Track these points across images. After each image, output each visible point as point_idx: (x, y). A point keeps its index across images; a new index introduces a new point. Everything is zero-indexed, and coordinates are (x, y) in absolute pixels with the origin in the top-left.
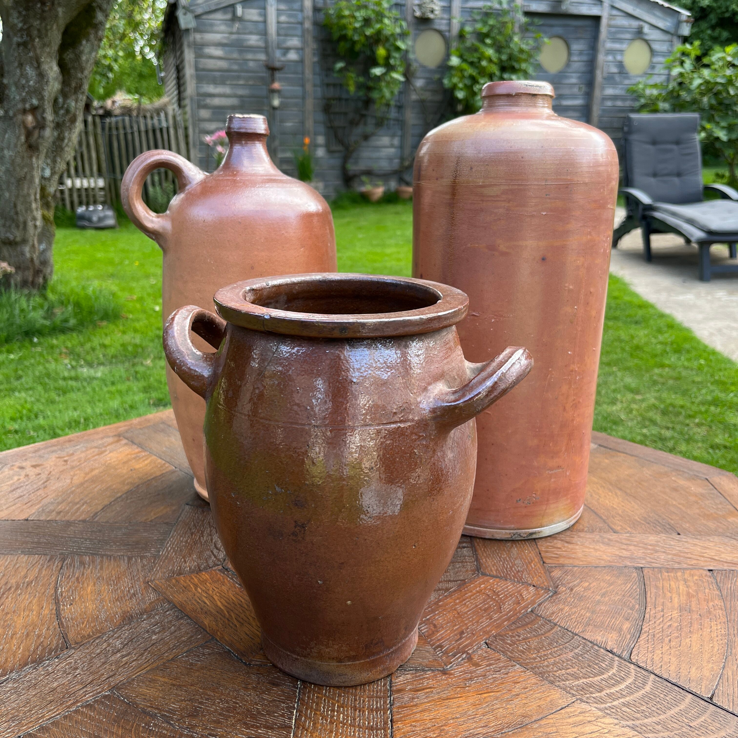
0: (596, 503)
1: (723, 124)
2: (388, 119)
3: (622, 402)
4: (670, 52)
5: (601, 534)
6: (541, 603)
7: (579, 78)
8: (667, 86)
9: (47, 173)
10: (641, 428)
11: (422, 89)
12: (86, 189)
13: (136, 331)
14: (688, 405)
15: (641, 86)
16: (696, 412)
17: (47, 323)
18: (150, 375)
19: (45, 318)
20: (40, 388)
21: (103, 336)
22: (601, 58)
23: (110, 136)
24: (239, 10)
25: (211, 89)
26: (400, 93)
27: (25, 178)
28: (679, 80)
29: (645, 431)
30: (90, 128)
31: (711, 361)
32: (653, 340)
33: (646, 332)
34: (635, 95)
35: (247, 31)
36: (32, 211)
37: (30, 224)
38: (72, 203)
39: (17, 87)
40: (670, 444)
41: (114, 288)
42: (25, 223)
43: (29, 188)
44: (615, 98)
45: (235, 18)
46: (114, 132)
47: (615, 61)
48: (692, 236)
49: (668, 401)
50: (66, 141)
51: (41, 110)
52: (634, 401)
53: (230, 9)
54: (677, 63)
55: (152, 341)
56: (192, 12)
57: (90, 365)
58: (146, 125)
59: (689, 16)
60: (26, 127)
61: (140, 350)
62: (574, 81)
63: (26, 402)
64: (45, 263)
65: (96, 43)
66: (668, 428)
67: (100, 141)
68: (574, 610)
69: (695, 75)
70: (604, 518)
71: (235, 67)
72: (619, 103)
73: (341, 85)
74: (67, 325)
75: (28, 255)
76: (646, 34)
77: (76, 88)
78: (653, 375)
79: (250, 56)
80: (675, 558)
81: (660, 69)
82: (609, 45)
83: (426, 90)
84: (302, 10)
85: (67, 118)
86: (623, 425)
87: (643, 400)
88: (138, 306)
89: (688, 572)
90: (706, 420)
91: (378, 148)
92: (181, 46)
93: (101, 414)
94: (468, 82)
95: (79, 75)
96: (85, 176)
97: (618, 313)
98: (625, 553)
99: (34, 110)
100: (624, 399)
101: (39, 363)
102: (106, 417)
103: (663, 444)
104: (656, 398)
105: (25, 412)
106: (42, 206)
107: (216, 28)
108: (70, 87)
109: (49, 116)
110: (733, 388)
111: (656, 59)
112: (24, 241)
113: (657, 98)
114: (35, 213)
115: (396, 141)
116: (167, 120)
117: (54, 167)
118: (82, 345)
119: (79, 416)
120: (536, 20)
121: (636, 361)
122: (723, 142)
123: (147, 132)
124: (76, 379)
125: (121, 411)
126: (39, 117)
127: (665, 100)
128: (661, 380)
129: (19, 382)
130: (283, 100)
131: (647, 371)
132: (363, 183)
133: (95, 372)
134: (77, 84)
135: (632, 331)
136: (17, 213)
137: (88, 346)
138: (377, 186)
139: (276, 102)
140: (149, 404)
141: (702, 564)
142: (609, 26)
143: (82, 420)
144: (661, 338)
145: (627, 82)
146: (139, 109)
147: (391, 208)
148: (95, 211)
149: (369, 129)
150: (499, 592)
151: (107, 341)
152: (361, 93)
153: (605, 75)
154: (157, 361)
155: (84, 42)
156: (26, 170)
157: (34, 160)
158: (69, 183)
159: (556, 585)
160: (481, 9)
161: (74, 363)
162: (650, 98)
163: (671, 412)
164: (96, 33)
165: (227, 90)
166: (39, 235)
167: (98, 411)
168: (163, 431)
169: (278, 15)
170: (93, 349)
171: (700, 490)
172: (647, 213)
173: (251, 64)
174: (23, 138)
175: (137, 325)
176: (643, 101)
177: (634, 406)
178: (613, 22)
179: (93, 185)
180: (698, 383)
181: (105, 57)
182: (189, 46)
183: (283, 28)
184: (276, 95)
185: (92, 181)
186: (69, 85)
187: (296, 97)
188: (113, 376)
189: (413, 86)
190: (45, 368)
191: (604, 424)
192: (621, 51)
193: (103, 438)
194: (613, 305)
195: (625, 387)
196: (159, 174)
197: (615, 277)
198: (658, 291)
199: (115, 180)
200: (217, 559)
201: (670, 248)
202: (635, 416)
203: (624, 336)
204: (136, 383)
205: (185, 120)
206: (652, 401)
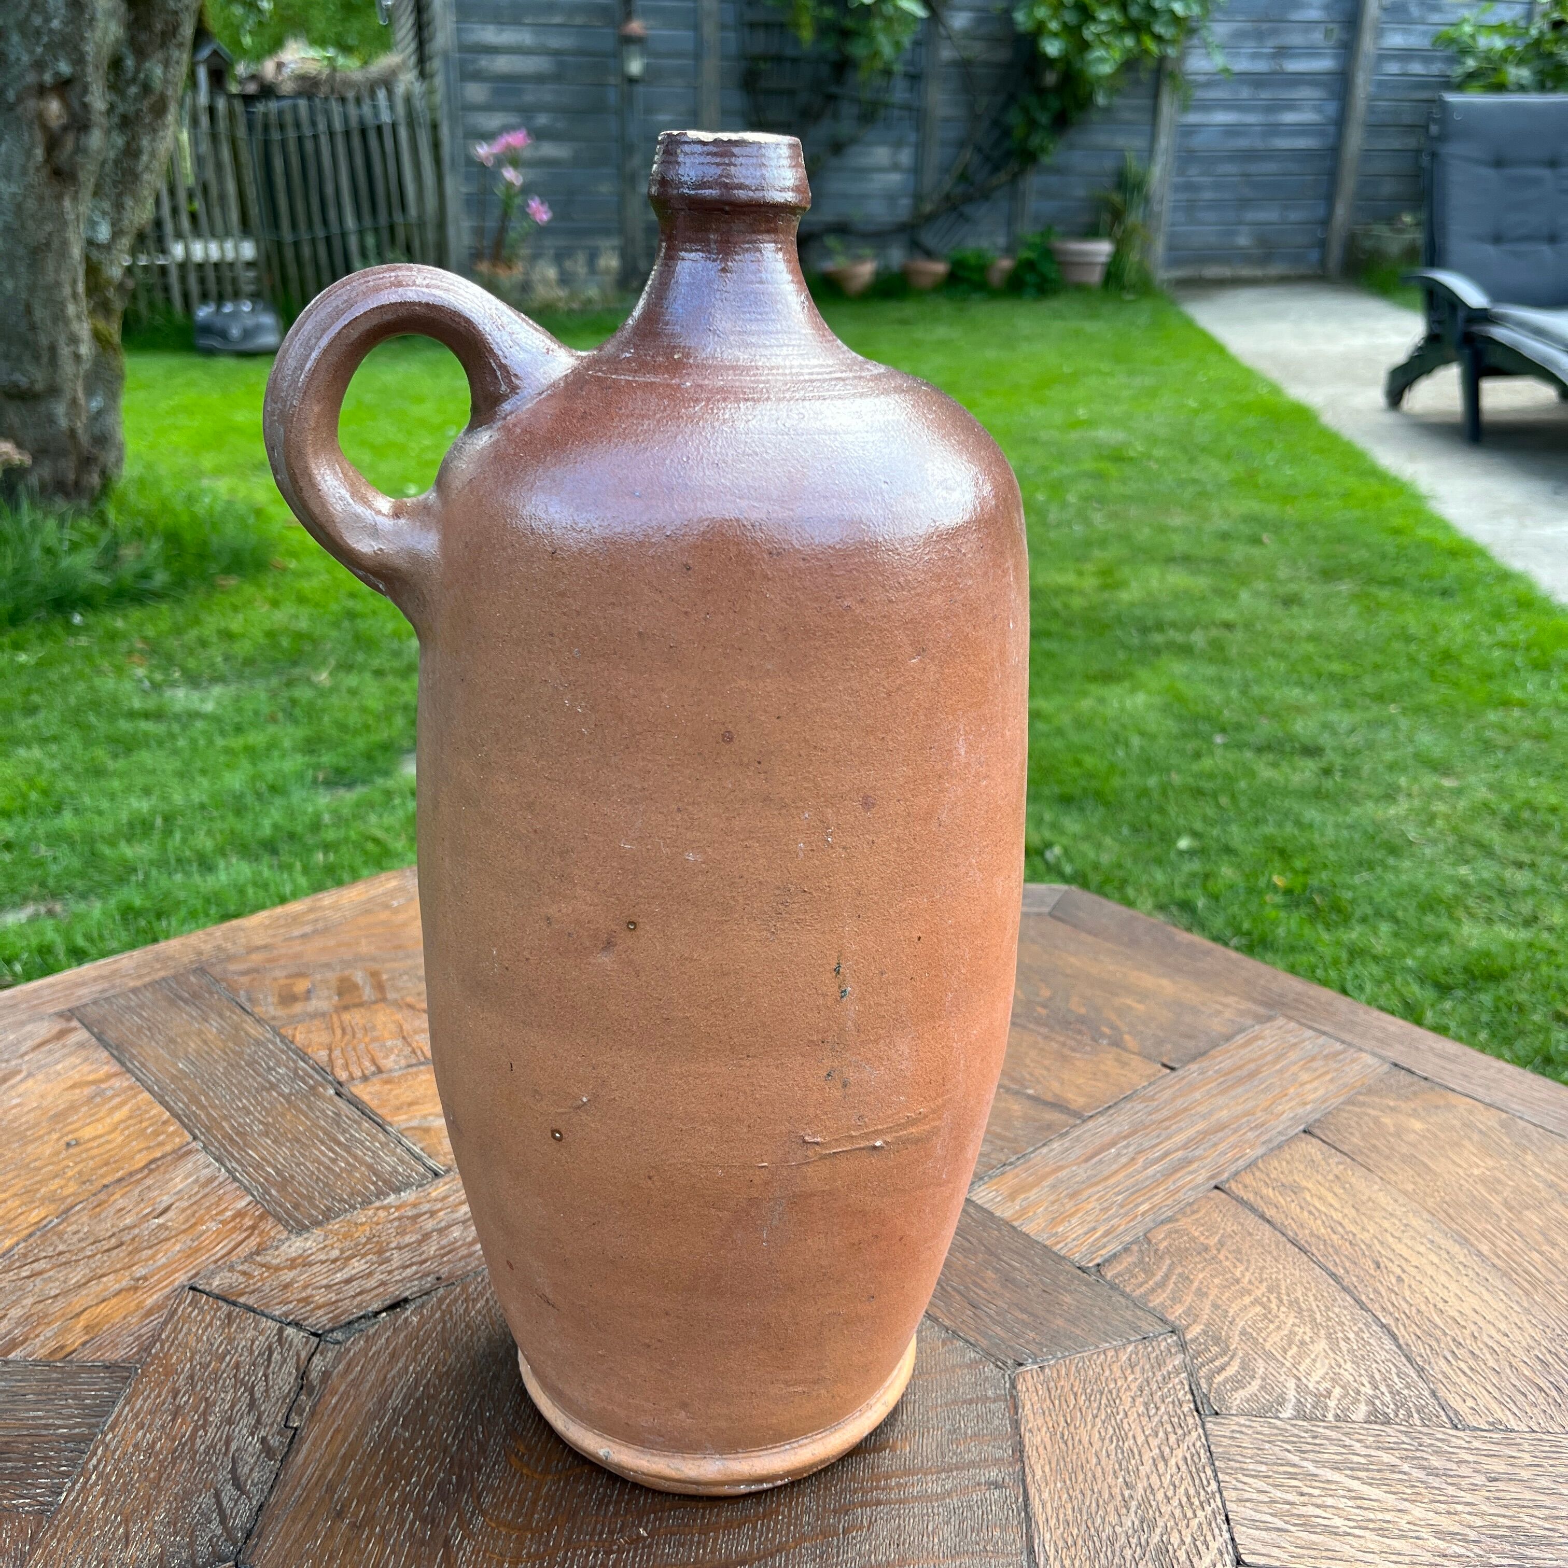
2: (887, 106)
3: (1409, 795)
7: (1327, 7)
8: (1527, 29)
9: (104, 233)
10: (1454, 865)
11: (967, 34)
12: (216, 265)
13: (301, 599)
15: (1467, 29)
17: (103, 579)
18: (323, 710)
19: (100, 569)
20: (74, 738)
21: (229, 611)
23: (267, 144)
25: (489, 35)
26: (917, 43)
27: (48, 244)
28: (1555, 15)
29: (1463, 871)
30: (222, 125)
32: (1485, 638)
33: (1468, 618)
34: (1453, 48)
36: (67, 322)
37: (65, 351)
38: (186, 296)
39: (23, 35)
40: (1526, 907)
42: (53, 349)
43: (57, 271)
44: (1405, 55)
46: (276, 136)
49: (1521, 795)
50: (145, 158)
51: (78, 88)
52: (1437, 793)
55: (336, 625)
57: (193, 680)
58: (346, 118)
60: (45, 127)
61: (308, 648)
62: (1314, 14)
63: (40, 768)
64: (103, 440)
66: (1520, 865)
67: (245, 154)
72: (1417, 68)
73: (782, 26)
74: (147, 585)
75: (63, 423)
77: (163, 33)
78: (1483, 728)
83: (975, 38)
85: (145, 105)
86: (1413, 855)
87: (1459, 792)
91: (863, 172)
93: (203, 807)
94: (1070, 17)
96: (214, 235)
97: (1401, 569)
99: (63, 86)
100: (1415, 789)
101: (80, 676)
102: (215, 814)
103: (1508, 906)
104: (1491, 787)
105: (34, 796)
106: (92, 313)
108: (151, 31)
109: (98, 100)
112: (53, 391)
113: (1503, 58)
114: (75, 326)
115: (905, 157)
116: (392, 107)
117: (120, 220)
118: (179, 633)
119: (153, 812)
121: (1444, 690)
123: (347, 134)
124: (157, 715)
125: (249, 799)
126: (76, 104)
127: (1521, 61)
128: (1503, 740)
129: (30, 721)
130: (652, 61)
131: (1470, 716)
132: (828, 253)
133: (202, 700)
134: (166, 23)
135: (1434, 616)
136: (33, 328)
137: (192, 635)
138: (860, 259)
139: (635, 67)
140: (315, 781)
143: (159, 822)
144: (1502, 633)
145: (1436, 18)
146: (331, 80)
147: (893, 310)
148: (235, 315)
149: (846, 128)
151: (236, 624)
152: (828, 46)
154: (341, 675)
156: (49, 227)
157: (67, 203)
158: (178, 250)
161: (158, 677)
162: (1488, 56)
163: (1527, 823)
165: (524, 37)
166: (86, 377)
167: (197, 797)
170: (204, 643)
172: (1476, 328)
174: (39, 153)
175: (306, 585)
176: (1471, 63)
177: (1440, 807)
179: (230, 255)
184: (634, 48)
185: (229, 245)
186: (148, 27)
187: (680, 55)
188: (240, 710)
189: (944, 26)
190: (92, 688)
191: (1367, 854)
193: (23, 1024)
194: (1391, 550)
195: (1417, 756)
196: (376, 230)
197: (1395, 480)
198: (1496, 515)
199: (279, 245)
200: (225, 1528)
201: (1523, 410)
202: (1441, 832)
203: (1415, 626)
204: (291, 729)
205: (432, 109)
206: (1483, 793)
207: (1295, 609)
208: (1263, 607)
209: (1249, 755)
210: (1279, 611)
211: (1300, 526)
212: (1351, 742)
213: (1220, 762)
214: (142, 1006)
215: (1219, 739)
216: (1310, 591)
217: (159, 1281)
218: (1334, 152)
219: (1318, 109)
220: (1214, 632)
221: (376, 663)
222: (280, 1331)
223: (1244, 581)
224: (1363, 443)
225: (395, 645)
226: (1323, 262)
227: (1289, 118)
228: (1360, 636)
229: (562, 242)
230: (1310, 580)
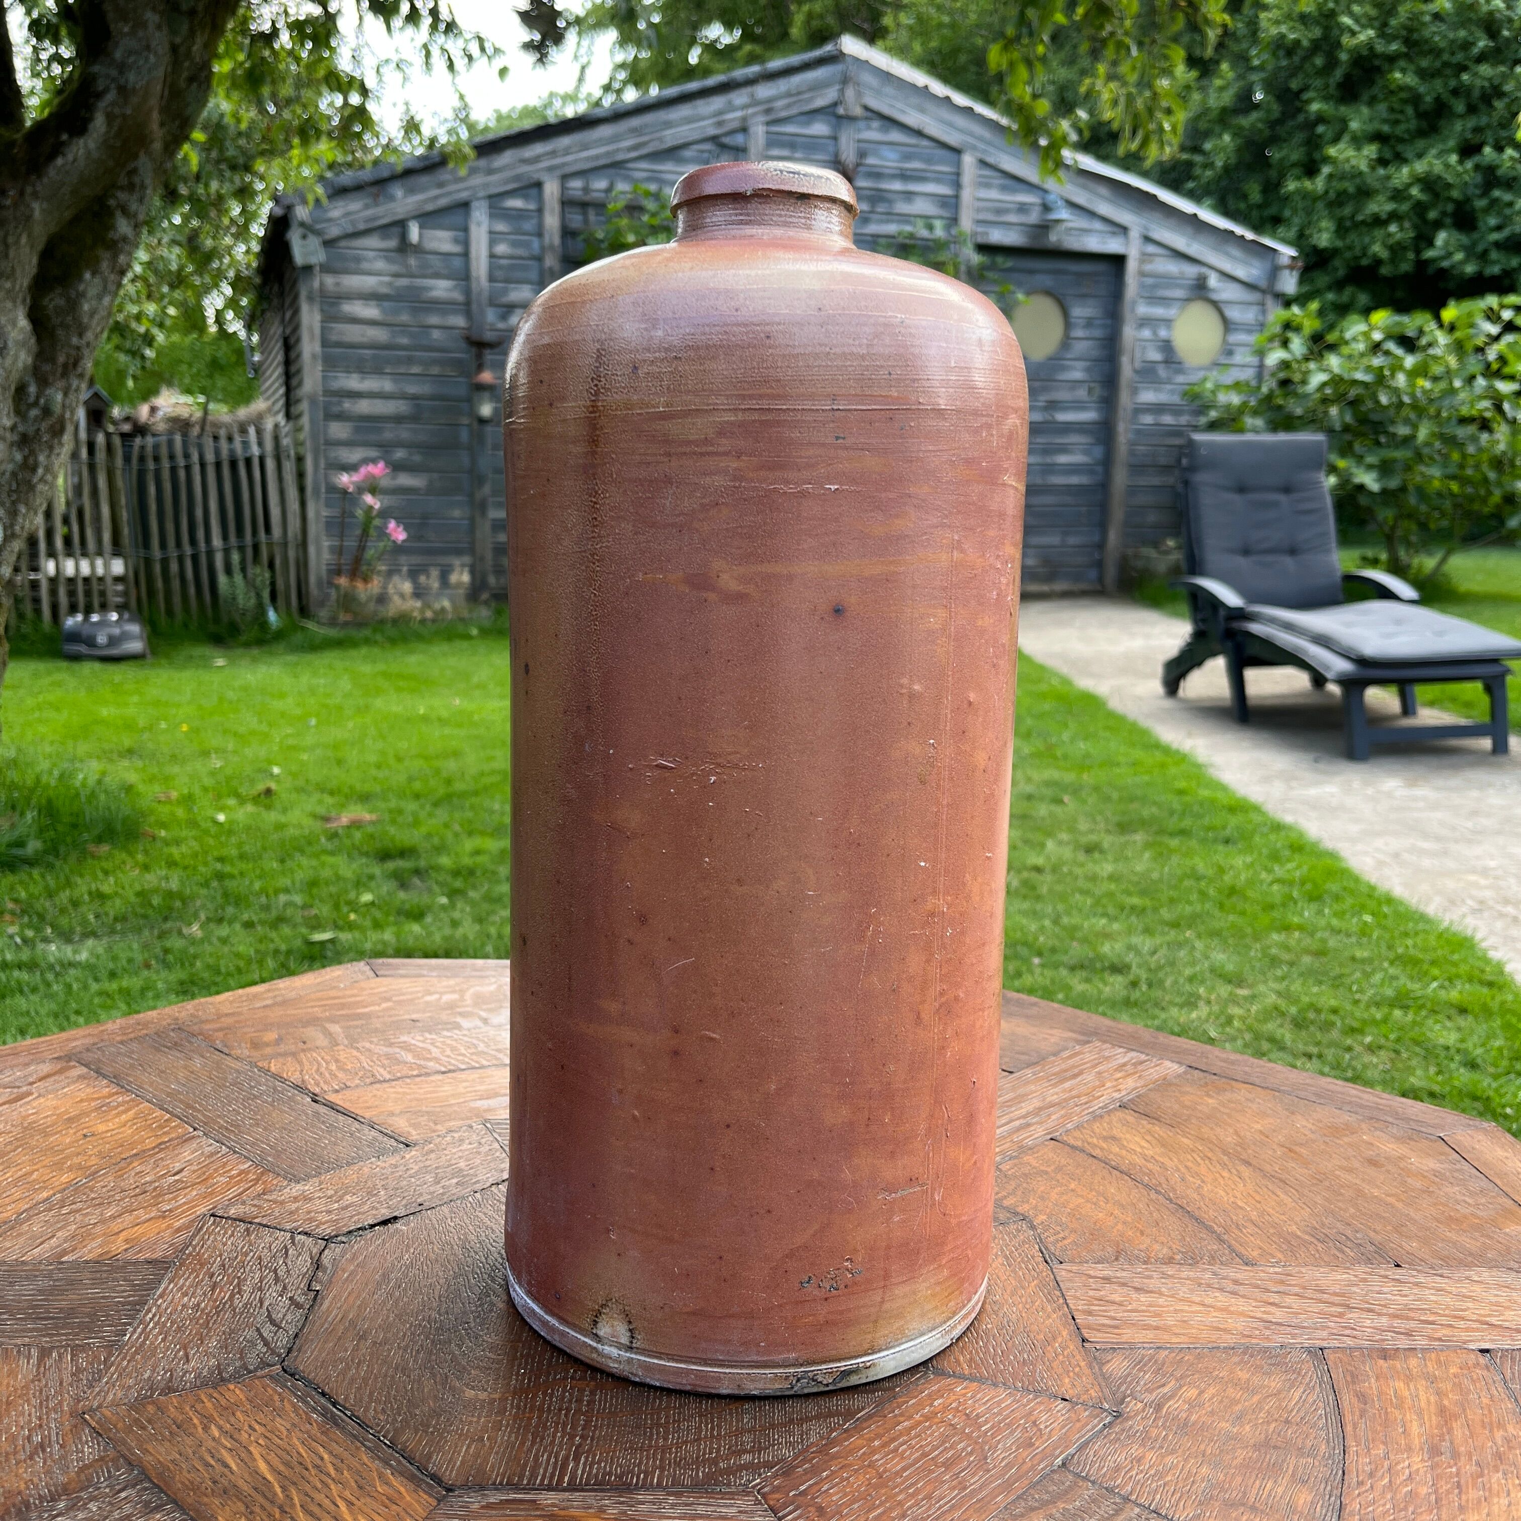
0: (1195, 1196)
1: (1370, 459)
3: (1209, 1002)
4: (1262, 326)
5: (1215, 1268)
6: (1087, 1443)
7: (1088, 370)
8: (1259, 387)
12: (86, 580)
13: (172, 864)
14: (1348, 1007)
15: (1209, 385)
16: (1364, 1022)
18: (195, 957)
21: (100, 875)
22: (1129, 332)
23: (142, 474)
24: (414, 232)
25: (354, 382)
28: (1282, 375)
30: (101, 456)
31: (1385, 916)
32: (1265, 876)
33: (1249, 859)
34: (1198, 403)
35: (430, 271)
38: (55, 608)
41: (132, 777)
44: (1158, 409)
45: (404, 247)
46: (151, 465)
47: (1156, 339)
48: (1328, 668)
49: (1306, 999)
50: (40, 471)
52: (1233, 1000)
53: (396, 230)
54: (1276, 344)
55: (206, 884)
56: (318, 233)
57: (66, 937)
58: (217, 452)
59: (1293, 258)
61: (178, 904)
62: (1077, 375)
65: (112, 277)
67: (120, 483)
68: (1170, 1460)
69: (1312, 365)
70: (1219, 1230)
71: (405, 341)
72: (1168, 419)
74: (19, 852)
76: (1213, 290)
77: (65, 366)
78: (1269, 947)
79: (434, 320)
80: (1396, 1323)
81: (1243, 357)
82: (1143, 309)
84: (540, 234)
85: (44, 426)
87: (1253, 998)
88: (180, 813)
89: (1433, 1355)
90: (1386, 1038)
92: (296, 297)
95: (75, 340)
96: (85, 554)
97: (1187, 823)
98: (1278, 1315)
100: (1213, 997)
104: (1279, 994)
107: (365, 265)
108: (54, 363)
110: (1435, 971)
111: (1235, 338)
113: (1240, 411)
116: (260, 444)
117: (12, 525)
118: (50, 895)
120: (1000, 260)
121: (1232, 918)
122: (1371, 493)
123: (218, 465)
124: (31, 966)
127: (1255, 413)
128: (1286, 957)
130: (499, 405)
131: (1256, 938)
133: (75, 952)
134: (69, 358)
135: (1219, 858)
137: (64, 896)
139: (486, 410)
141: (1464, 1336)
142: (1142, 274)
144: (1279, 871)
145: (1180, 379)
146: (204, 421)
148: (102, 623)
150: (978, 1416)
151: (107, 887)
153: (1138, 365)
154: (212, 926)
155: (87, 276)
158: (50, 567)
159: (1119, 1395)
160: (893, 237)
161: (30, 933)
162: (1228, 407)
163: (1312, 1022)
164: (115, 257)
165: (387, 385)
168: (176, 1045)
169: (492, 243)
170: (75, 904)
171: (1431, 1164)
172: (1235, 625)
173: (436, 334)
175: (176, 852)
176: (1213, 414)
177: (1235, 1010)
178: (1148, 267)
179: (100, 571)
180: (1363, 961)
181: (138, 317)
182: (310, 299)
183: (501, 267)
184: (486, 395)
185: (99, 562)
186: (53, 360)
188: (115, 958)
192: (1168, 322)
193: (27, 1065)
194: (1176, 806)
195: (1213, 970)
196: (241, 549)
197: (1177, 752)
198: (1266, 780)
199: (148, 562)
200: (269, 1348)
201: (1283, 696)
202: (1239, 1030)
203: (1201, 866)
204: (164, 974)
205: (298, 444)
206: (1272, 998)
207: (1097, 855)
208: (1067, 853)
209: (1064, 972)
210: (1081, 857)
211: (1096, 789)
212: (1153, 961)
213: (1040, 979)
214: (133, 1052)
215: (1036, 961)
216: (1107, 841)
217: (183, 1212)
218: (1104, 486)
219: (1086, 452)
220: (1025, 874)
221: (245, 917)
222: (292, 1238)
223: (1050, 834)
224: (1145, 723)
225: (263, 900)
226: (1101, 579)
227: (1063, 459)
228: (1155, 875)
229: (416, 560)
230: (1108, 832)
